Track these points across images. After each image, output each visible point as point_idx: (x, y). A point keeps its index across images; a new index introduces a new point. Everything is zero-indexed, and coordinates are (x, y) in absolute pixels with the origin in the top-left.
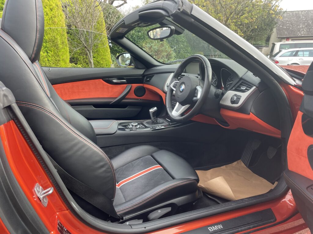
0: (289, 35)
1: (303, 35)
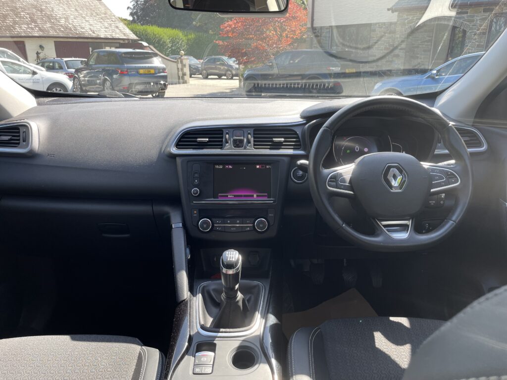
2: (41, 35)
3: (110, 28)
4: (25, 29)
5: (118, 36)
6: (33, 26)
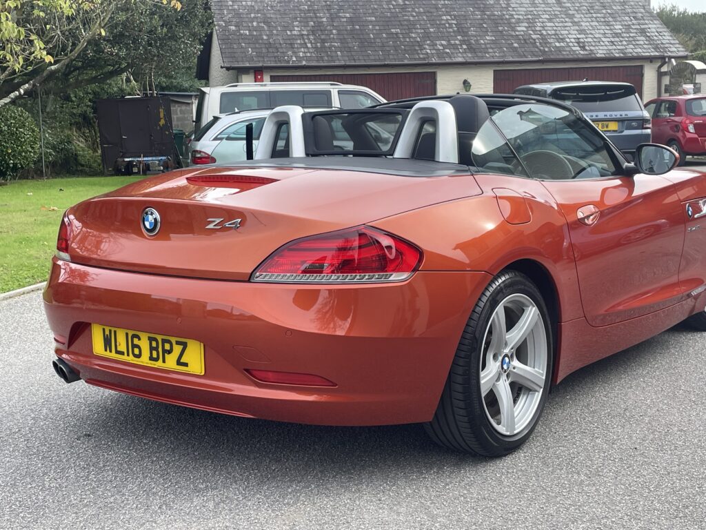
0: (261, 59)
1: (304, 63)
2: (469, 60)
3: (625, 35)
4: (441, 48)
5: (640, 50)
6: (457, 42)
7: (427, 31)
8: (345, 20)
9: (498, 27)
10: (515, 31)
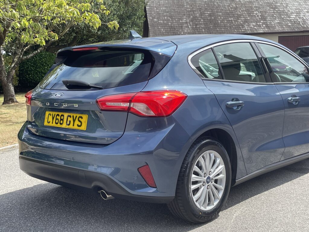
0: (167, 34)
7: (246, 19)
8: (207, 15)
9: (281, 16)
10: (290, 18)
